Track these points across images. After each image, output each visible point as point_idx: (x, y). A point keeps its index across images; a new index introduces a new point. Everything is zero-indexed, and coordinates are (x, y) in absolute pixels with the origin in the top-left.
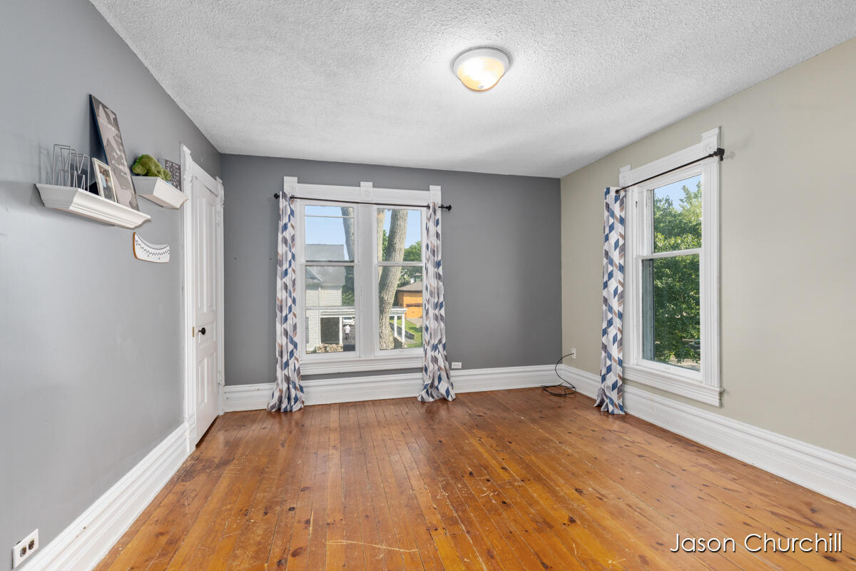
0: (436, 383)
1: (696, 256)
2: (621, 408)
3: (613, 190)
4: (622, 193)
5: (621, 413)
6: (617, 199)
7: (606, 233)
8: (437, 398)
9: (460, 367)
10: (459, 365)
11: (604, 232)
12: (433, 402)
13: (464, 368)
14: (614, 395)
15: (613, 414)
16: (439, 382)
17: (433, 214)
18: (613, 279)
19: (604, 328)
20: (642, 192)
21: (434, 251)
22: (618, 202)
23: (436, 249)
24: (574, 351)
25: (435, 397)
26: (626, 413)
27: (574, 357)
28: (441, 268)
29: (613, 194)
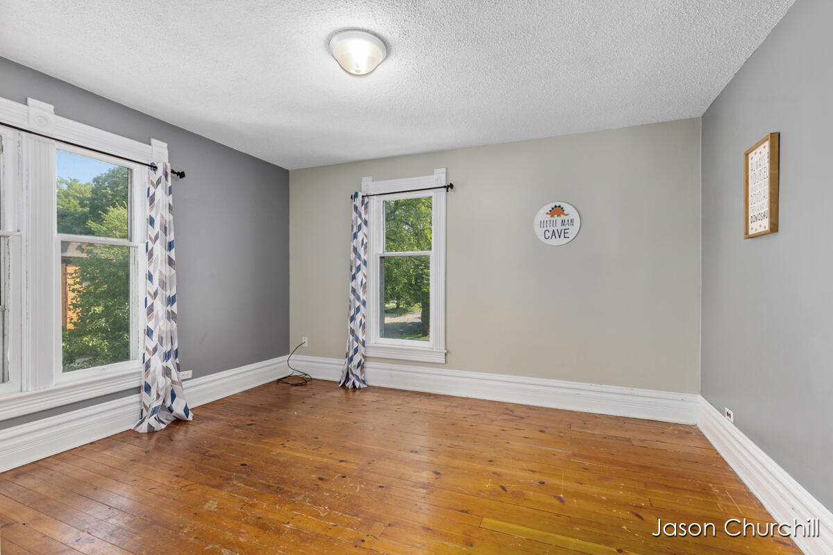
0: (168, 403)
1: (428, 257)
2: (364, 382)
3: (360, 195)
4: (366, 199)
5: (365, 386)
6: (363, 202)
7: (355, 231)
8: (169, 422)
9: (190, 377)
10: (189, 373)
11: (352, 230)
12: (166, 428)
13: (194, 377)
14: (358, 372)
15: (360, 388)
16: (172, 401)
17: (163, 178)
18: (360, 272)
19: (352, 315)
20: (379, 202)
21: (166, 228)
22: (363, 206)
23: (167, 226)
24: (305, 339)
25: (165, 421)
26: (368, 386)
27: (306, 345)
28: (173, 250)
29: (360, 198)
